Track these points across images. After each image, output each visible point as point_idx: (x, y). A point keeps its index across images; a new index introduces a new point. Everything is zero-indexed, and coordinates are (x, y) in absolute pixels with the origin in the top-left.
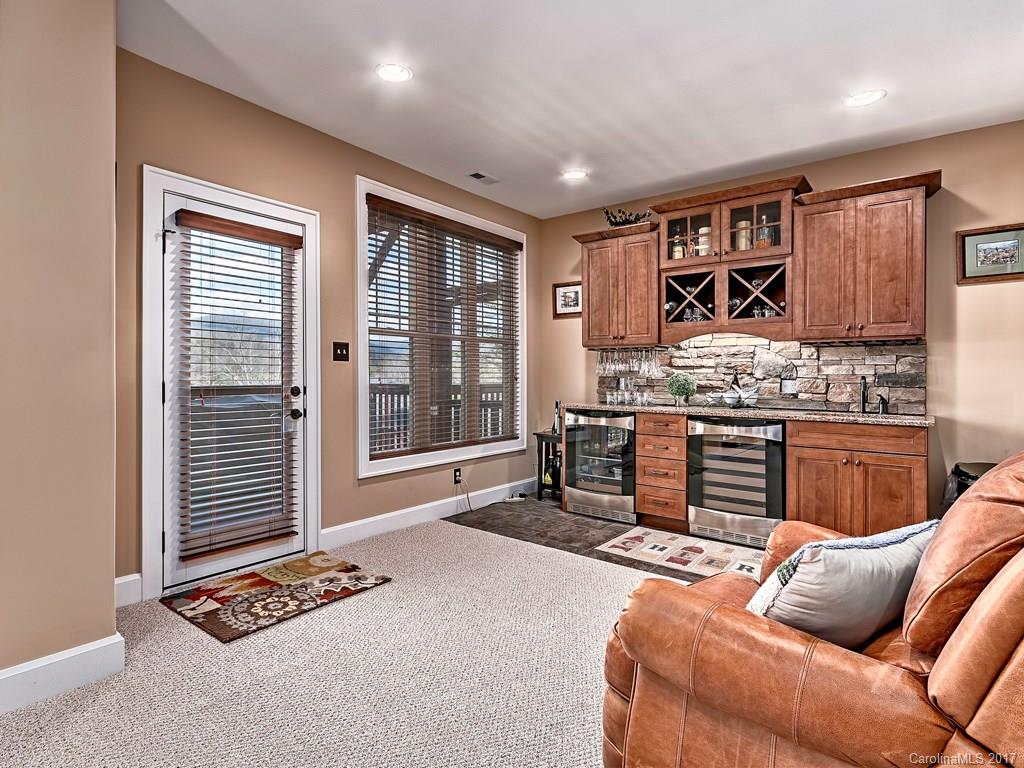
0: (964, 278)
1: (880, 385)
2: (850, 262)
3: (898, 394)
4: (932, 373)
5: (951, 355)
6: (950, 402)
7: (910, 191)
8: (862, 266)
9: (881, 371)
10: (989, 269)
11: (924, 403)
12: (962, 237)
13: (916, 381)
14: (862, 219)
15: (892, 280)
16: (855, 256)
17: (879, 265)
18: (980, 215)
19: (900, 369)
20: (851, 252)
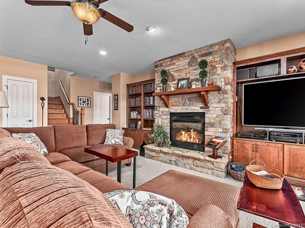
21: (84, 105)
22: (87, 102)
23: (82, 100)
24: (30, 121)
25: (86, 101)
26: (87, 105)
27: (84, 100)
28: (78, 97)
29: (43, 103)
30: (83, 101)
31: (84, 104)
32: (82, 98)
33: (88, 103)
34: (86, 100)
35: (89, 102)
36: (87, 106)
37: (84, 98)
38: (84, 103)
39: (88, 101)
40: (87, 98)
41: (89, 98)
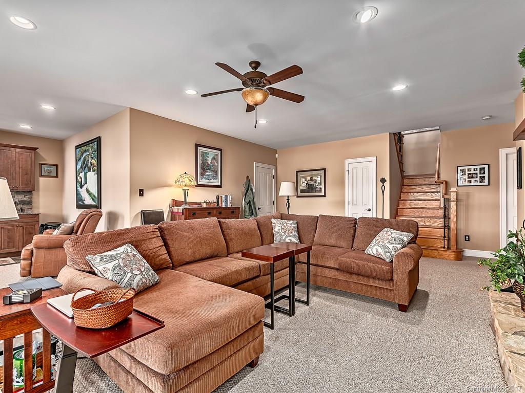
0: (41, 176)
1: (20, 204)
2: (14, 167)
3: (24, 207)
4: (34, 200)
5: (38, 195)
6: (38, 208)
7: (31, 151)
8: (17, 169)
9: (20, 200)
10: (47, 174)
11: (31, 209)
12: (41, 165)
13: (30, 203)
14: (17, 155)
15: (26, 174)
16: (15, 165)
17: (22, 169)
18: (45, 160)
19: (25, 199)
20: (14, 164)
21: (472, 182)
22: (479, 175)
23: (467, 172)
24: (370, 210)
25: (477, 174)
26: (480, 182)
27: (472, 172)
28: (457, 167)
29: (383, 185)
30: (469, 174)
31: (472, 180)
32: (466, 168)
33: (484, 177)
34: (478, 172)
35: (486, 175)
36: (479, 184)
37: (472, 168)
38: (472, 177)
39: (484, 173)
40: (478, 167)
41: (486, 167)
